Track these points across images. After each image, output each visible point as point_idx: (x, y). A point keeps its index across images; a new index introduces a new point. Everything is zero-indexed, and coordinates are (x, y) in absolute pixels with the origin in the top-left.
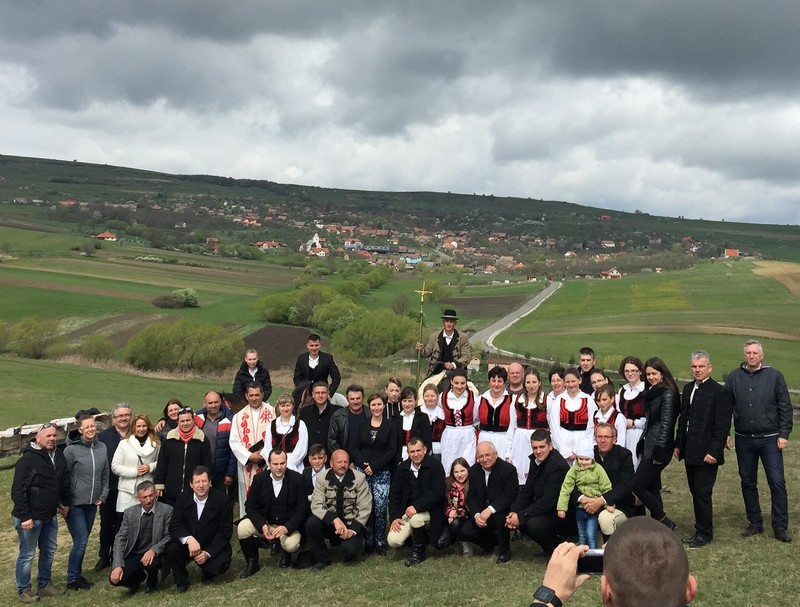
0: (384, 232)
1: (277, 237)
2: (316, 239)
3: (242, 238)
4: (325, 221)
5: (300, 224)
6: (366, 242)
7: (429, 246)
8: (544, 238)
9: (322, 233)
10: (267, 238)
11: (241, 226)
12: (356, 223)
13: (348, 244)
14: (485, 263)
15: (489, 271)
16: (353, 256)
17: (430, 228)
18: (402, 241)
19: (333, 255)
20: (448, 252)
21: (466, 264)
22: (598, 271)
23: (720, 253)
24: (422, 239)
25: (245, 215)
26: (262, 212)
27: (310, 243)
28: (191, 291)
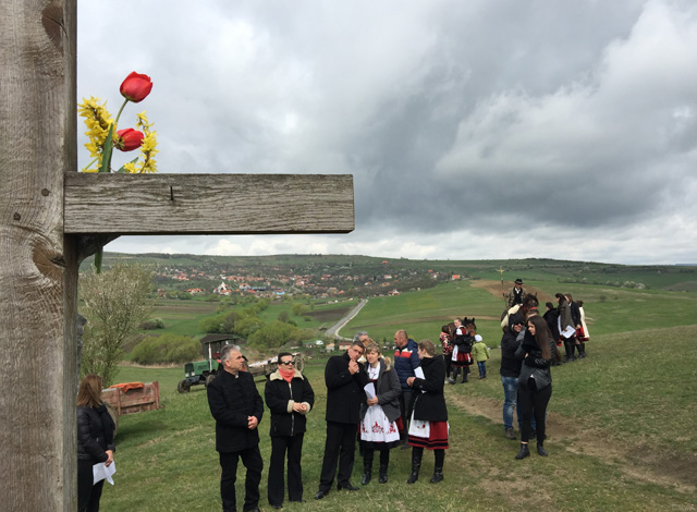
0: (262, 279)
1: (199, 286)
2: (223, 285)
3: (179, 287)
4: (226, 275)
5: (212, 278)
6: (251, 284)
7: (288, 285)
8: (352, 276)
9: (226, 282)
10: (193, 286)
11: (177, 281)
12: (245, 275)
13: (241, 287)
14: (321, 292)
15: (324, 295)
16: (246, 294)
17: (288, 275)
18: (272, 283)
19: (233, 294)
20: (300, 288)
21: (311, 293)
22: (386, 291)
23: (449, 277)
24: (284, 281)
25: (179, 275)
26: (189, 271)
27: (220, 288)
28: (160, 319)
